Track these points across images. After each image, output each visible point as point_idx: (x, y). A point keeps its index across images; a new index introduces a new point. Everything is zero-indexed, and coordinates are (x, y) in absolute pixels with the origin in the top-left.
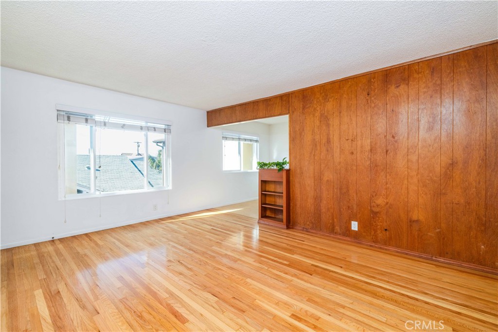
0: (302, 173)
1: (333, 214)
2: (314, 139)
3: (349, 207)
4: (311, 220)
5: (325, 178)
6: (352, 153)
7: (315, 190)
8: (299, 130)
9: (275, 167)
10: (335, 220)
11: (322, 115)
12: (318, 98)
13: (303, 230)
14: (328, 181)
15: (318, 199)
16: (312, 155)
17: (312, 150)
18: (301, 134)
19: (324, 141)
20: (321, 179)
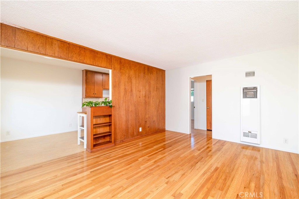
0: (120, 108)
1: (133, 127)
2: (125, 89)
3: (139, 122)
4: (124, 134)
5: (130, 110)
6: (140, 97)
7: (126, 116)
8: (118, 81)
9: (103, 105)
10: (134, 130)
11: (129, 76)
12: (127, 67)
13: (121, 142)
14: (131, 111)
15: (127, 121)
16: (125, 97)
17: (125, 94)
18: (119, 85)
19: (130, 90)
20: (128, 110)
